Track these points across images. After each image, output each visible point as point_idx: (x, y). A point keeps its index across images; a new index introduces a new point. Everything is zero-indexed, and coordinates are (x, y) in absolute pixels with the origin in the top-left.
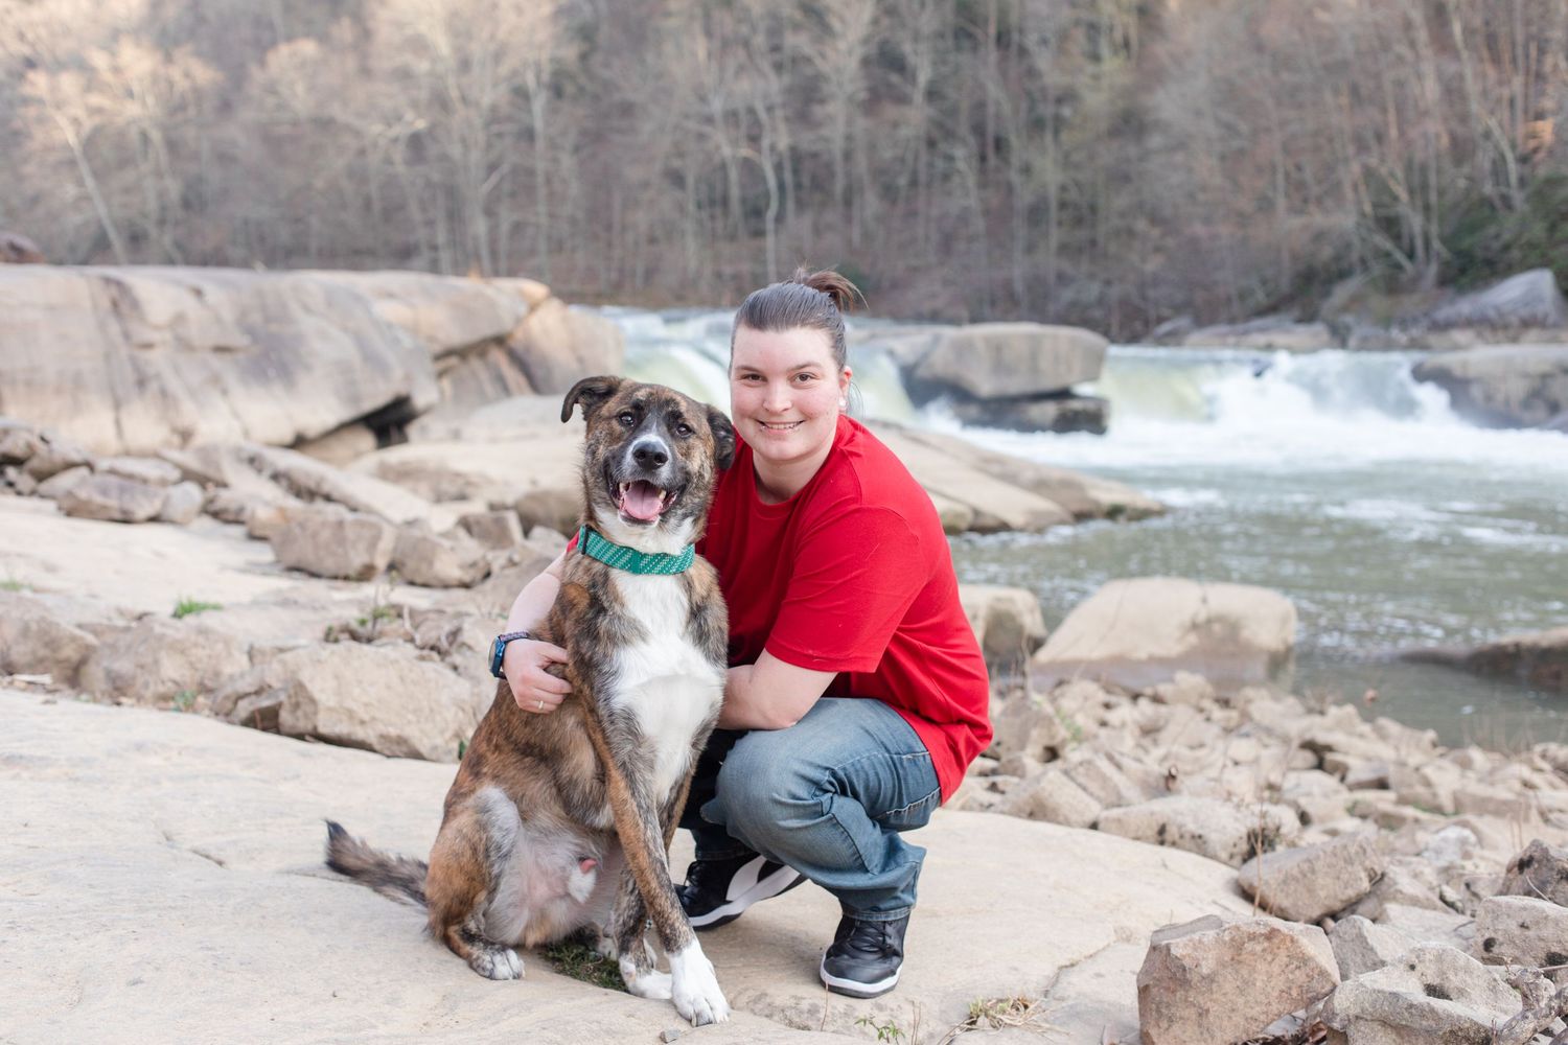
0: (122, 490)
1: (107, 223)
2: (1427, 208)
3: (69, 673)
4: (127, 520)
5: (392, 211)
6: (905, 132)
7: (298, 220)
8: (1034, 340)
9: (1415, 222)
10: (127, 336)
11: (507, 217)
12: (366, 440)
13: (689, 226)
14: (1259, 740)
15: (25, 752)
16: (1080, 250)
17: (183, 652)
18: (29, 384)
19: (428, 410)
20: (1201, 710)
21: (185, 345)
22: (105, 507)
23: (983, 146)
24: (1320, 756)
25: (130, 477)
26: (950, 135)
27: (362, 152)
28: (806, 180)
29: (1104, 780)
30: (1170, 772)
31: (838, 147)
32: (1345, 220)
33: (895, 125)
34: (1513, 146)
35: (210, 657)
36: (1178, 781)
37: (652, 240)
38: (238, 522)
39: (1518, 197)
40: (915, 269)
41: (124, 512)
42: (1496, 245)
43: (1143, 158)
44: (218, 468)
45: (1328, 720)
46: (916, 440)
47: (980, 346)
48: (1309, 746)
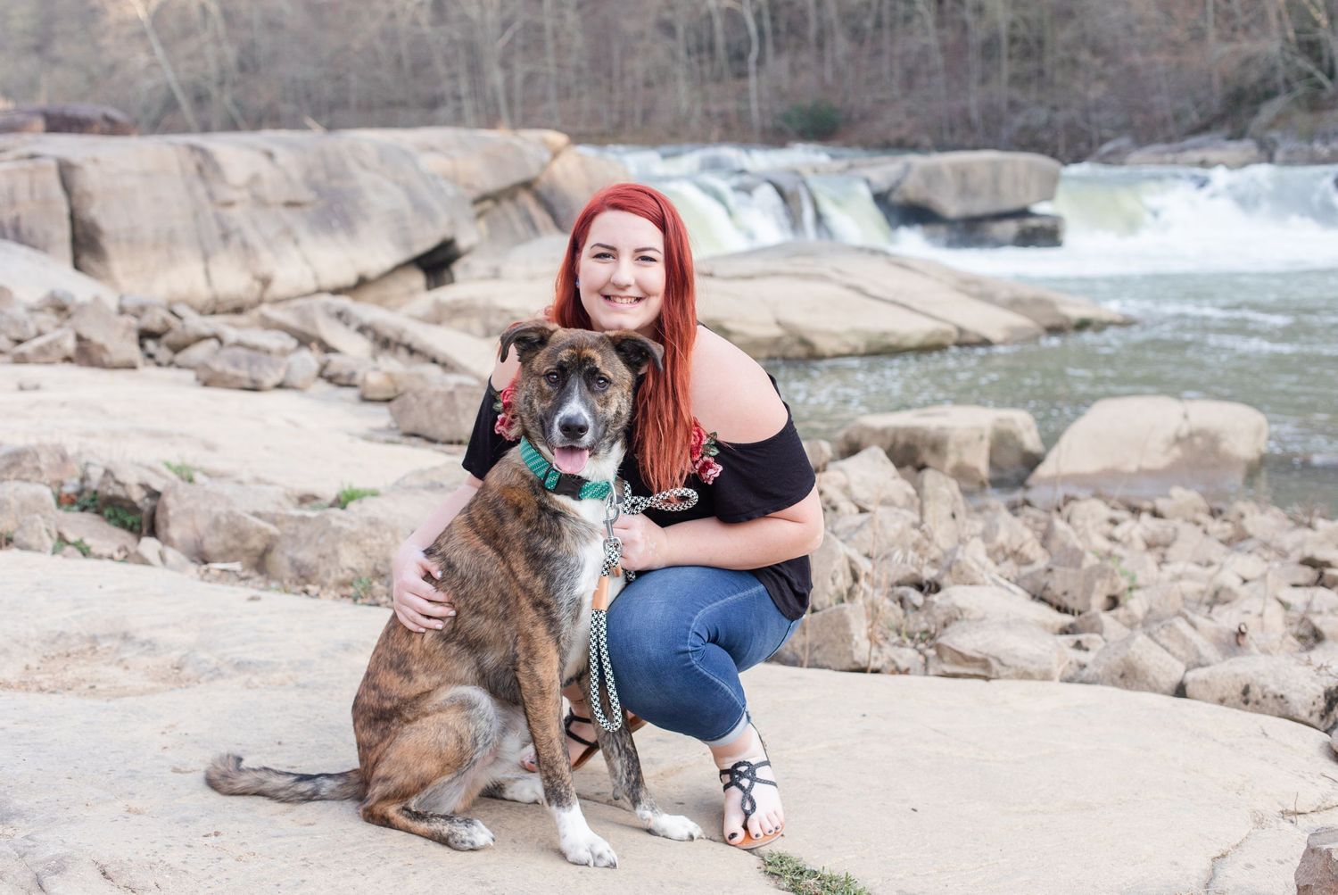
0: (251, 362)
1: (176, 88)
3: (255, 560)
4: (255, 388)
5: (421, 66)
7: (338, 78)
8: (995, 165)
9: (1335, 46)
10: (211, 195)
11: (520, 69)
12: (417, 279)
13: (680, 71)
14: (1260, 555)
15: (250, 656)
16: (1029, 80)
17: (358, 543)
18: (130, 241)
19: (469, 251)
20: (1198, 524)
21: (260, 202)
22: (236, 378)
24: (1320, 572)
25: (255, 348)
27: (392, 16)
28: (783, 27)
29: (1185, 641)
30: (1240, 629)
32: (1270, 45)
35: (381, 546)
36: (1247, 637)
37: (648, 84)
38: (350, 386)
40: (882, 102)
41: (254, 381)
44: (314, 325)
45: (1319, 535)
46: (902, 265)
47: (948, 173)
48: (1309, 562)
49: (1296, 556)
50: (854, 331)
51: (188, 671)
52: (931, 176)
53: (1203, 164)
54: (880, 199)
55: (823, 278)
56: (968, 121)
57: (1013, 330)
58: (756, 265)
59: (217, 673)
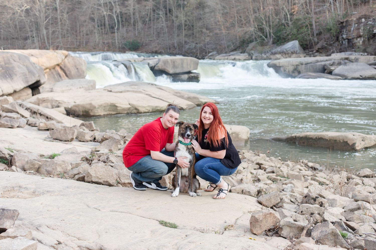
0: (11, 121)
2: (270, 26)
3: (37, 170)
4: (12, 127)
5: (22, 28)
6: (147, 8)
9: (267, 29)
11: (51, 30)
13: (96, 31)
14: (247, 162)
15: (49, 190)
16: (190, 36)
17: (61, 166)
22: (8, 125)
23: (166, 11)
24: (260, 166)
25: (10, 117)
26: (158, 8)
28: (124, 20)
31: (132, 11)
32: (251, 29)
33: (145, 6)
34: (289, 12)
35: (65, 166)
36: (243, 180)
37: (87, 35)
38: (35, 126)
39: (290, 23)
40: (151, 41)
42: (285, 35)
43: (204, 14)
45: (260, 157)
46: (160, 88)
47: (170, 62)
48: (258, 164)
49: (255, 163)
50: (149, 106)
51: (36, 193)
52: (165, 62)
53: (234, 59)
54: (152, 69)
55: (140, 92)
56: (174, 47)
57: (188, 105)
58: (122, 88)
59: (43, 193)
